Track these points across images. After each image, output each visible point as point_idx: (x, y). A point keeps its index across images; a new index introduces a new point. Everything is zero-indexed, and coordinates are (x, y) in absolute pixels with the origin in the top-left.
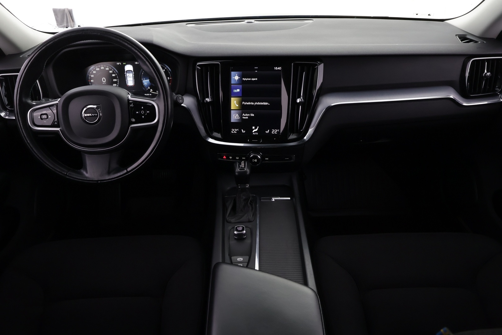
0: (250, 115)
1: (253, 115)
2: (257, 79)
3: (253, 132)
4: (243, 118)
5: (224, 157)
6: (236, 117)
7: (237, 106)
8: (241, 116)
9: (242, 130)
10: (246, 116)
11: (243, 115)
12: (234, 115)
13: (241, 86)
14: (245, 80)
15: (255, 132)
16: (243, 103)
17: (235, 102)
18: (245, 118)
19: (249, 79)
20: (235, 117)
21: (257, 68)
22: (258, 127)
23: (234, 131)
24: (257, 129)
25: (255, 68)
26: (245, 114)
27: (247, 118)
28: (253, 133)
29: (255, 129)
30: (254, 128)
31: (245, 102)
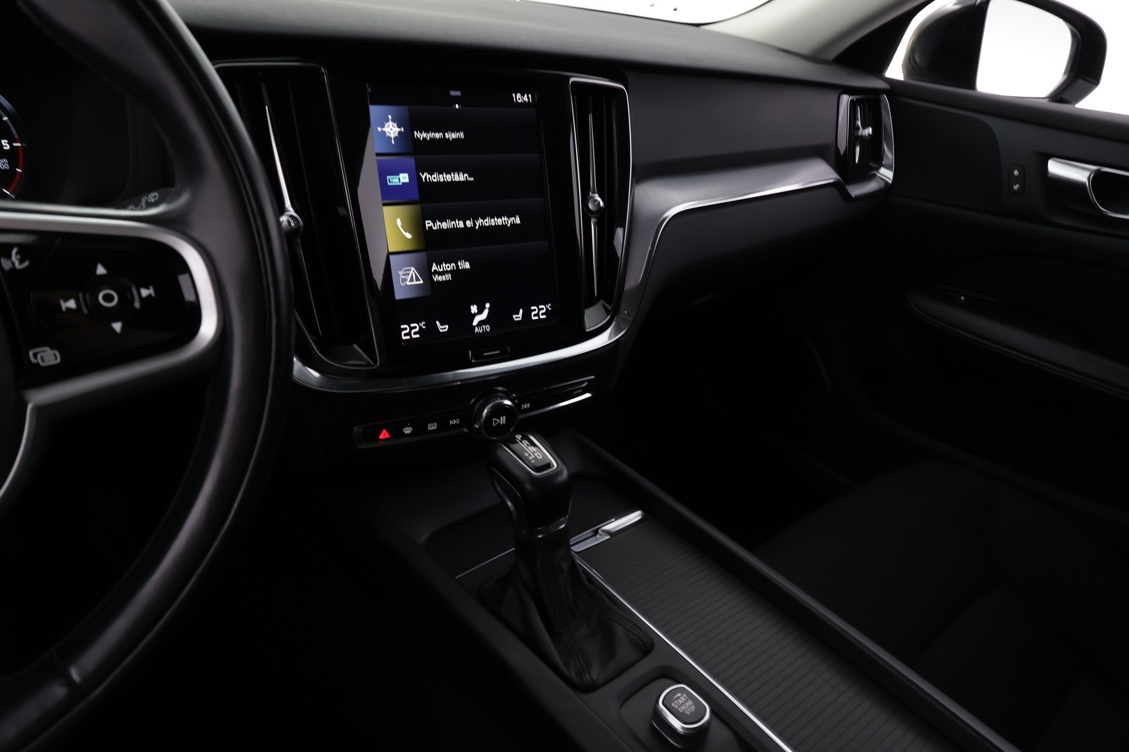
0: (457, 266)
1: (467, 265)
2: (462, 135)
3: (475, 323)
4: (437, 278)
5: (384, 435)
6: (412, 280)
7: (409, 236)
8: (426, 273)
9: (437, 322)
10: (443, 272)
11: (434, 267)
12: (401, 273)
13: (411, 161)
14: (425, 139)
15: (481, 323)
16: (429, 224)
17: (399, 222)
18: (440, 278)
19: (438, 135)
20: (407, 280)
21: (458, 93)
22: (488, 305)
23: (410, 331)
24: (486, 312)
25: (453, 93)
26: (439, 263)
27: (448, 277)
28: (476, 330)
29: (480, 311)
30: (474, 309)
31: (434, 222)
